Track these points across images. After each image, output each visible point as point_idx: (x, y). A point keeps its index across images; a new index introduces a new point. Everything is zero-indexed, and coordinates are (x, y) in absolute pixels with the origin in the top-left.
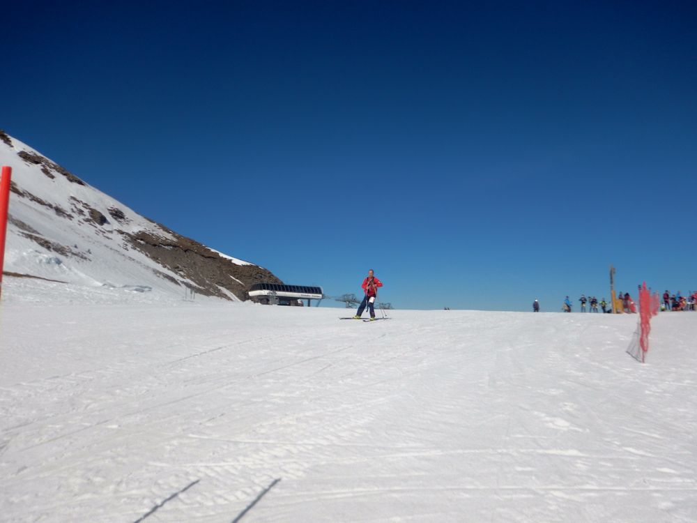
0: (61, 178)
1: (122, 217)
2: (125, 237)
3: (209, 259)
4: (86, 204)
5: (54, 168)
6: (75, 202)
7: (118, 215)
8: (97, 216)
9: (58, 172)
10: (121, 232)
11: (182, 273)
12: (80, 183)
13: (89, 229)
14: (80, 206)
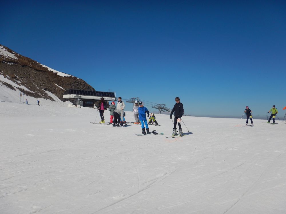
3: (40, 72)
11: (19, 82)
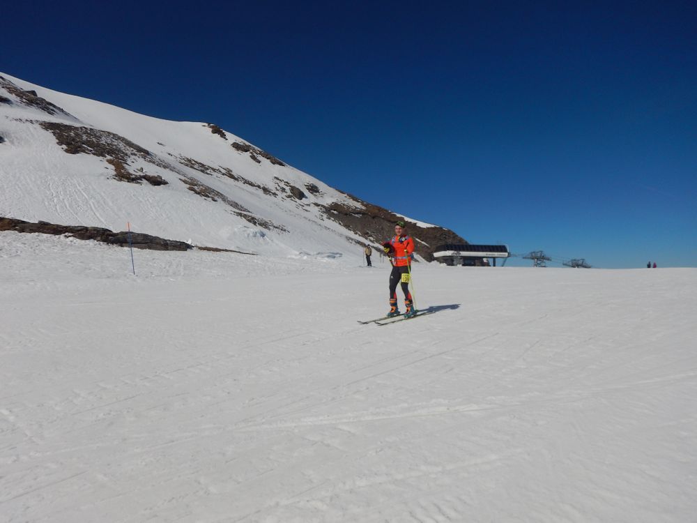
0: (266, 162)
1: (317, 191)
2: (321, 209)
4: (287, 182)
5: (259, 154)
6: (278, 181)
7: (313, 189)
8: (297, 192)
9: (263, 156)
10: (317, 205)
11: (372, 239)
12: (281, 164)
13: (291, 204)
14: (282, 185)
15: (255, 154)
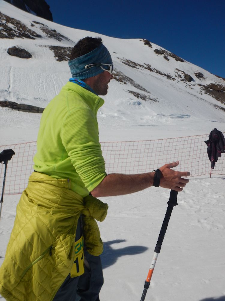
0: (172, 60)
1: (202, 77)
2: (202, 87)
4: (183, 72)
5: (169, 55)
6: (178, 71)
7: (199, 75)
8: (188, 77)
9: (171, 57)
10: (200, 85)
12: (182, 61)
13: (182, 85)
14: (180, 73)
15: (167, 56)
